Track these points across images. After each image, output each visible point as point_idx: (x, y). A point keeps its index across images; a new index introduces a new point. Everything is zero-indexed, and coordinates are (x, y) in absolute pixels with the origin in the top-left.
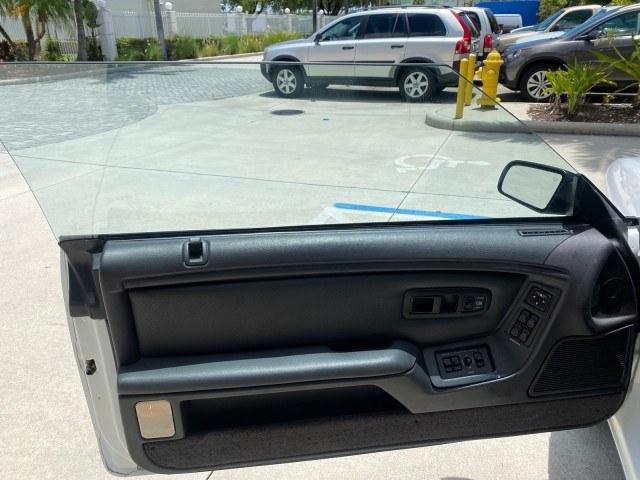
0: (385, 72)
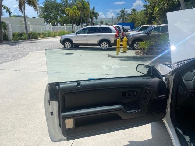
0: (96, 42)
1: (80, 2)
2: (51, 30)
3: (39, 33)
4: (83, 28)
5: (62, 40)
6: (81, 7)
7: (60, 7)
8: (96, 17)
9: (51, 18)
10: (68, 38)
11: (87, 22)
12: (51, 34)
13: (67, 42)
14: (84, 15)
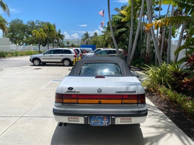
1: (46, 26)
2: (18, 50)
3: (6, 53)
4: (49, 50)
5: (32, 59)
6: (47, 30)
7: (27, 29)
8: (62, 39)
9: (17, 38)
10: (37, 57)
11: (53, 43)
12: (18, 54)
13: (36, 61)
14: (51, 36)
